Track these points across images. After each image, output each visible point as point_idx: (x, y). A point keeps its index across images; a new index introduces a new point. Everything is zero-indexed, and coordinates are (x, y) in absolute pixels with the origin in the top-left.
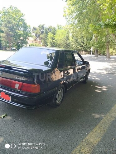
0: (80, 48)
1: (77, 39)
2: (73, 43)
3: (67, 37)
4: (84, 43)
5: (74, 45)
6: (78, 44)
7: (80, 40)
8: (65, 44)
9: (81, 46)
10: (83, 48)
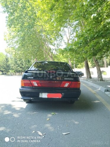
0: (20, 69)
1: (16, 61)
2: (13, 65)
3: (7, 59)
4: (23, 65)
5: (14, 67)
6: (18, 66)
7: (19, 62)
8: (5, 66)
9: (21, 68)
10: (23, 69)
